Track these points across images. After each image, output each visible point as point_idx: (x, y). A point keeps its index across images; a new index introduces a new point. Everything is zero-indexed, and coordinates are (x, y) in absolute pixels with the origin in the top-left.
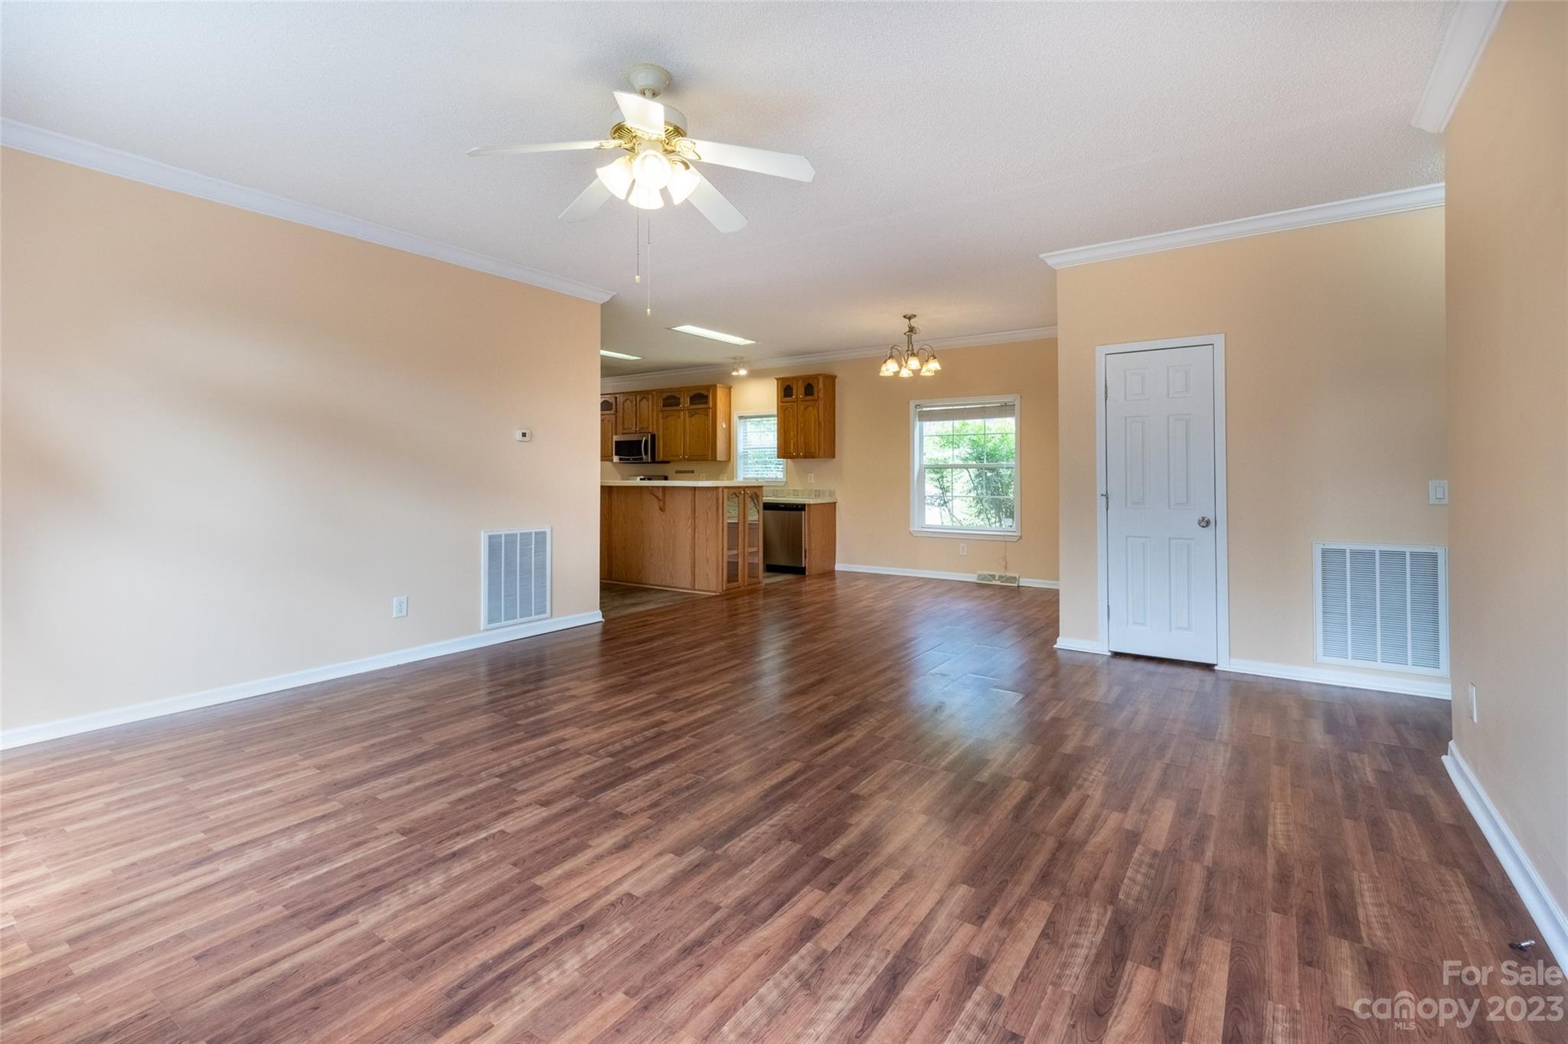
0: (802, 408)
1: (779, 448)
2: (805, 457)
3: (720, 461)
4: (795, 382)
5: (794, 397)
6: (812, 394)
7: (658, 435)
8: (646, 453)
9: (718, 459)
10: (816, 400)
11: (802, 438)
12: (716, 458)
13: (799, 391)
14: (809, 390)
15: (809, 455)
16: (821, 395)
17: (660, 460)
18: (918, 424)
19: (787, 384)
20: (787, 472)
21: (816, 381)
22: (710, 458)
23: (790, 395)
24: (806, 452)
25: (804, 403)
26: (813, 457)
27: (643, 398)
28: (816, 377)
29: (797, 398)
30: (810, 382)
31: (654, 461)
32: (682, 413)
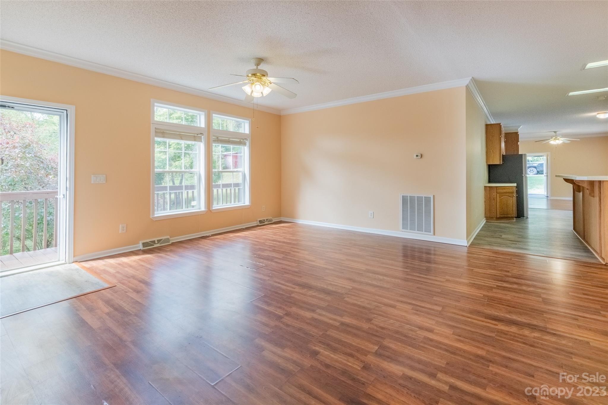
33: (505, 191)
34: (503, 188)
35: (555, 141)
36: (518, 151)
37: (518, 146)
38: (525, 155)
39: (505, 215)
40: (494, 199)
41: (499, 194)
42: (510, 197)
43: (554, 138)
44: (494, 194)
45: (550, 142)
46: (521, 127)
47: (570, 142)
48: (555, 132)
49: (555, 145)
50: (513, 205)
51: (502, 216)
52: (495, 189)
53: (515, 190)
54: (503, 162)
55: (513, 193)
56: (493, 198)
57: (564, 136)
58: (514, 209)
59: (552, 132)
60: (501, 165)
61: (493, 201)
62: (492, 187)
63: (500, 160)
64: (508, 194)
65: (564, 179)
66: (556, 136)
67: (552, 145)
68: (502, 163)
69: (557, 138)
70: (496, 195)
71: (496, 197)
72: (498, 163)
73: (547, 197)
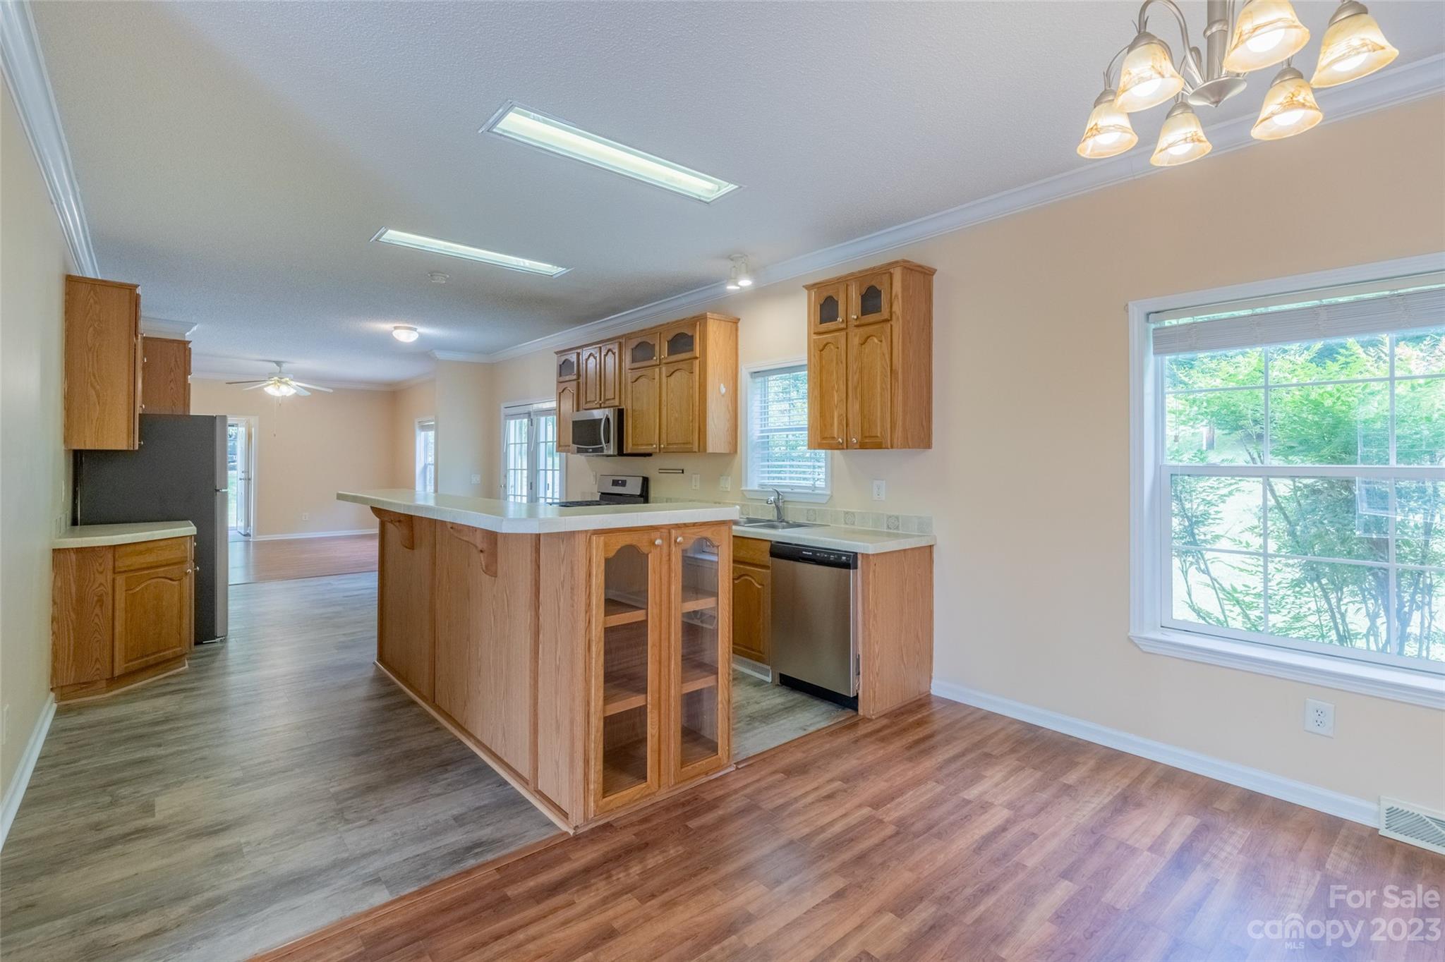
0: (856, 341)
1: (811, 428)
2: (863, 446)
3: (715, 455)
4: (842, 288)
5: (840, 319)
6: (877, 309)
7: (627, 410)
8: (608, 441)
9: (710, 449)
10: (886, 321)
11: (857, 406)
12: (705, 450)
13: (851, 305)
14: (871, 299)
15: (870, 443)
16: (897, 308)
17: (629, 451)
18: (1151, 360)
19: (826, 294)
20: (832, 476)
21: (886, 278)
22: (697, 450)
23: (833, 318)
24: (864, 437)
25: (861, 330)
26: (879, 446)
27: (609, 350)
28: (886, 271)
29: (846, 321)
30: (873, 283)
31: (621, 452)
32: (657, 370)
33: (150, 559)
34: (143, 547)
35: (279, 387)
36: (186, 405)
37: (186, 387)
38: (224, 418)
39: (148, 656)
40: (100, 601)
41: (124, 576)
42: (171, 579)
43: (276, 378)
44: (100, 579)
45: (265, 389)
46: (195, 328)
47: (308, 393)
48: (278, 363)
49: (278, 397)
50: (181, 612)
51: (135, 664)
52: (110, 556)
53: (190, 547)
54: (140, 441)
55: (182, 562)
56: (96, 598)
57: (299, 376)
58: (186, 621)
59: (270, 361)
60: (133, 452)
61: (97, 610)
62: (93, 549)
63: (130, 433)
64: (162, 569)
65: (372, 507)
66: (280, 376)
67: (273, 398)
68: (137, 448)
69: (283, 380)
70: (114, 580)
71: (110, 592)
72: (122, 446)
73: (247, 535)
